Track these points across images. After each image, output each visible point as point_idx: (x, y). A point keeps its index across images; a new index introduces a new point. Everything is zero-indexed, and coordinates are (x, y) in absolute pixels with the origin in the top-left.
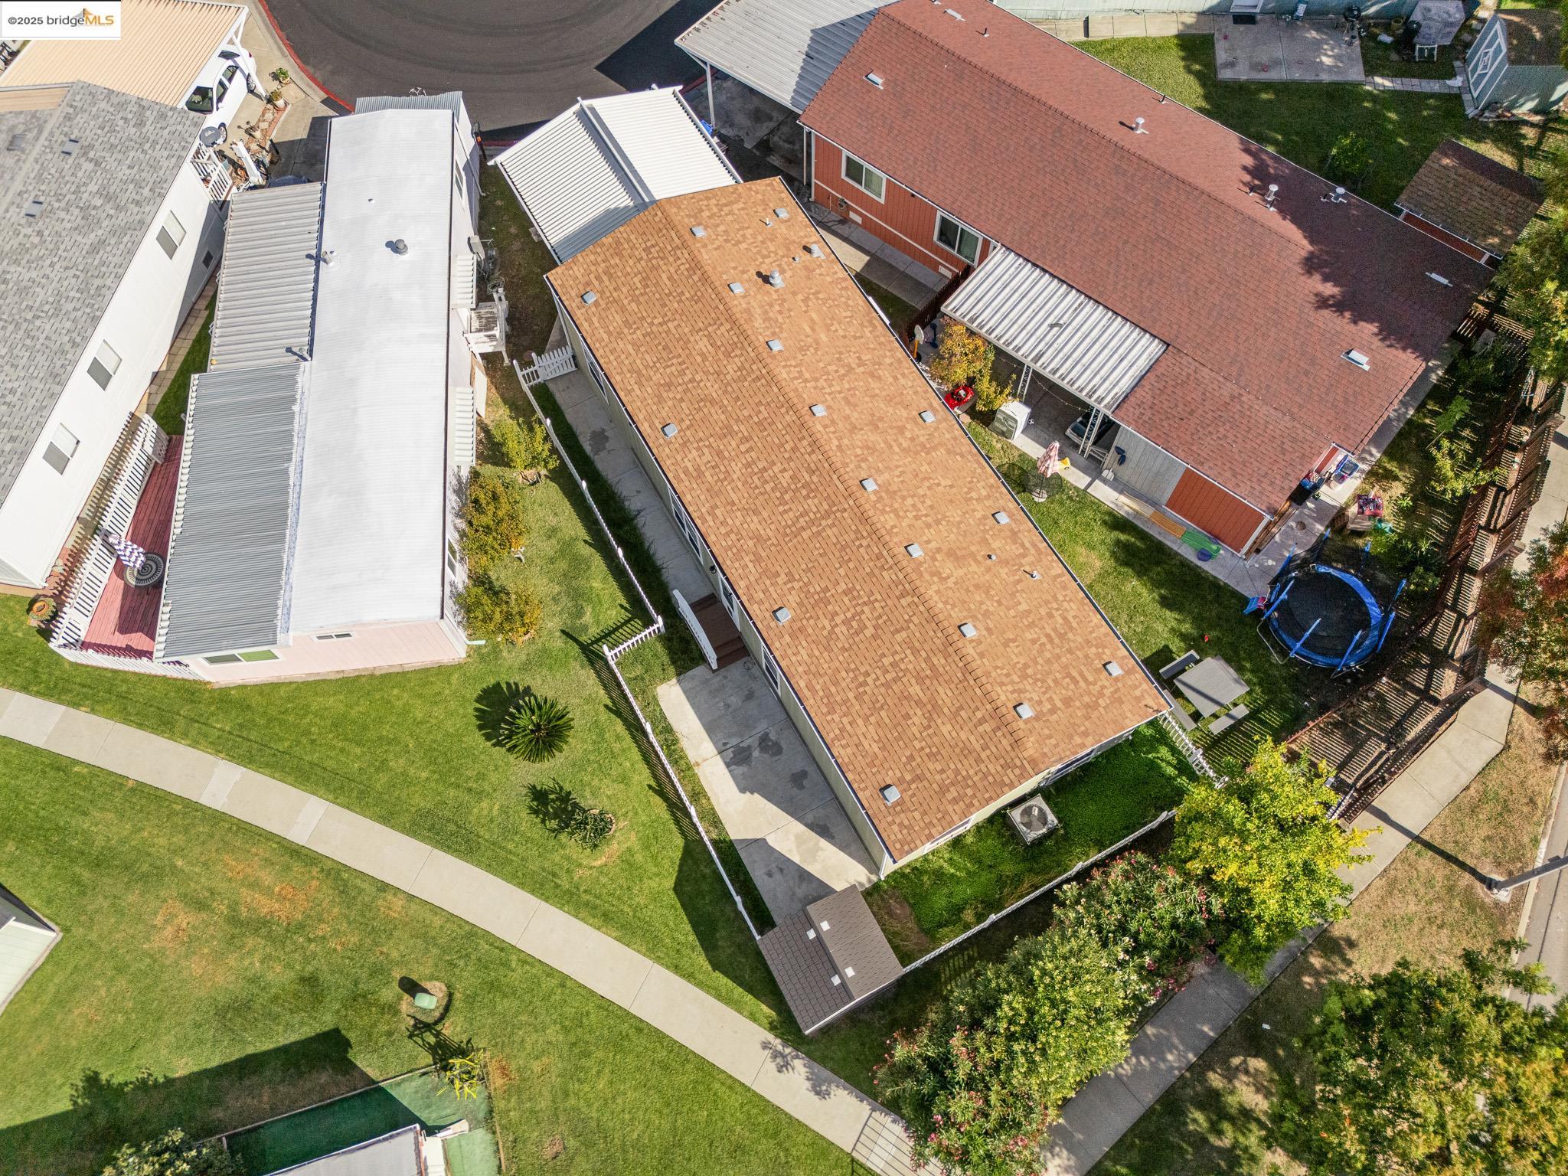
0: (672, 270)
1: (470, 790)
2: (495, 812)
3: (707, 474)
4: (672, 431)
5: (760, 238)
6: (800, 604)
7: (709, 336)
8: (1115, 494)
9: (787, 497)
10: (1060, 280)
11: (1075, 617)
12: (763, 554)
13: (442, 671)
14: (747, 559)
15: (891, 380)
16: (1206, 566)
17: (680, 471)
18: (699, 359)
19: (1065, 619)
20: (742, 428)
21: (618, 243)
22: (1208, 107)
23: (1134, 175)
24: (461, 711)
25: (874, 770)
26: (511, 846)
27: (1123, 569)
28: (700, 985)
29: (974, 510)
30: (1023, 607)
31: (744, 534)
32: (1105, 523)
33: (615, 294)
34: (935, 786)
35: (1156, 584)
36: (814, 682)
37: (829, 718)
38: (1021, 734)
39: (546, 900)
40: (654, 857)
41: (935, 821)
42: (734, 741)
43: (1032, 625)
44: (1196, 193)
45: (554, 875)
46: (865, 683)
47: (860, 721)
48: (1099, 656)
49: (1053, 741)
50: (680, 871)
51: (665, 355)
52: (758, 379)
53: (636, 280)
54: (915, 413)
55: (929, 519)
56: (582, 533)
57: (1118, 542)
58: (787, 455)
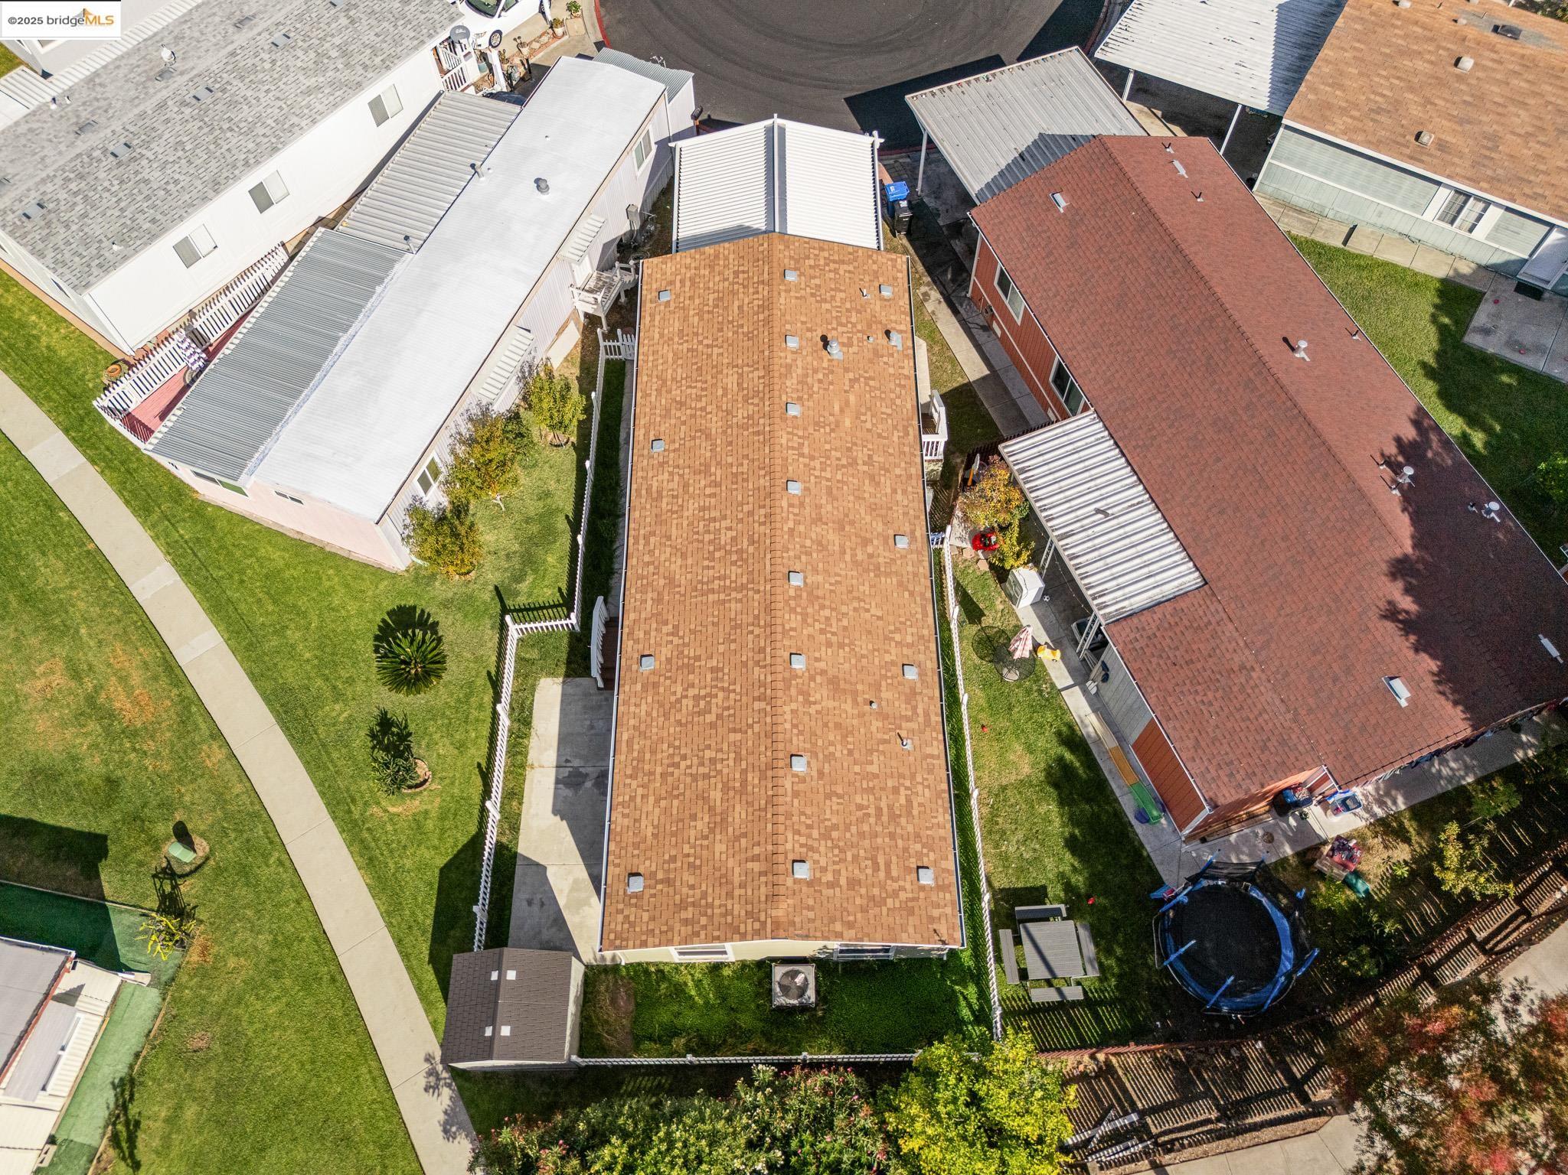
0: (746, 301)
1: (335, 687)
2: (341, 719)
3: (665, 500)
4: (659, 447)
5: (848, 305)
6: (669, 661)
7: (741, 375)
8: (1088, 710)
9: (717, 555)
10: (1133, 469)
11: (920, 805)
12: (666, 598)
13: (378, 573)
14: (650, 595)
15: (889, 491)
16: (1139, 829)
17: (644, 487)
18: (720, 392)
19: (909, 801)
20: (719, 472)
21: (717, 256)
22: (1434, 365)
23: (1262, 396)
24: (370, 616)
25: (636, 852)
26: (335, 755)
27: (1049, 789)
28: (410, 969)
29: (887, 652)
30: (873, 769)
31: (662, 570)
32: (1059, 734)
33: (687, 302)
34: (678, 897)
35: (1074, 821)
36: (636, 740)
37: (628, 781)
38: (782, 890)
39: (334, 819)
40: (443, 831)
41: (657, 932)
42: (576, 763)
43: (870, 790)
44: (1317, 441)
45: (353, 801)
46: (677, 765)
47: (651, 799)
48: (919, 855)
49: (811, 915)
50: (456, 856)
51: (694, 375)
52: (758, 433)
53: (711, 297)
54: (891, 533)
55: (834, 639)
56: (569, 509)
57: (1060, 760)
58: (740, 516)
